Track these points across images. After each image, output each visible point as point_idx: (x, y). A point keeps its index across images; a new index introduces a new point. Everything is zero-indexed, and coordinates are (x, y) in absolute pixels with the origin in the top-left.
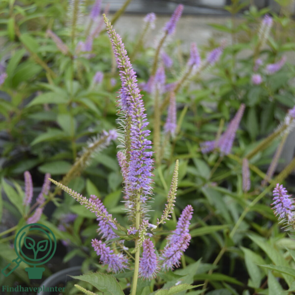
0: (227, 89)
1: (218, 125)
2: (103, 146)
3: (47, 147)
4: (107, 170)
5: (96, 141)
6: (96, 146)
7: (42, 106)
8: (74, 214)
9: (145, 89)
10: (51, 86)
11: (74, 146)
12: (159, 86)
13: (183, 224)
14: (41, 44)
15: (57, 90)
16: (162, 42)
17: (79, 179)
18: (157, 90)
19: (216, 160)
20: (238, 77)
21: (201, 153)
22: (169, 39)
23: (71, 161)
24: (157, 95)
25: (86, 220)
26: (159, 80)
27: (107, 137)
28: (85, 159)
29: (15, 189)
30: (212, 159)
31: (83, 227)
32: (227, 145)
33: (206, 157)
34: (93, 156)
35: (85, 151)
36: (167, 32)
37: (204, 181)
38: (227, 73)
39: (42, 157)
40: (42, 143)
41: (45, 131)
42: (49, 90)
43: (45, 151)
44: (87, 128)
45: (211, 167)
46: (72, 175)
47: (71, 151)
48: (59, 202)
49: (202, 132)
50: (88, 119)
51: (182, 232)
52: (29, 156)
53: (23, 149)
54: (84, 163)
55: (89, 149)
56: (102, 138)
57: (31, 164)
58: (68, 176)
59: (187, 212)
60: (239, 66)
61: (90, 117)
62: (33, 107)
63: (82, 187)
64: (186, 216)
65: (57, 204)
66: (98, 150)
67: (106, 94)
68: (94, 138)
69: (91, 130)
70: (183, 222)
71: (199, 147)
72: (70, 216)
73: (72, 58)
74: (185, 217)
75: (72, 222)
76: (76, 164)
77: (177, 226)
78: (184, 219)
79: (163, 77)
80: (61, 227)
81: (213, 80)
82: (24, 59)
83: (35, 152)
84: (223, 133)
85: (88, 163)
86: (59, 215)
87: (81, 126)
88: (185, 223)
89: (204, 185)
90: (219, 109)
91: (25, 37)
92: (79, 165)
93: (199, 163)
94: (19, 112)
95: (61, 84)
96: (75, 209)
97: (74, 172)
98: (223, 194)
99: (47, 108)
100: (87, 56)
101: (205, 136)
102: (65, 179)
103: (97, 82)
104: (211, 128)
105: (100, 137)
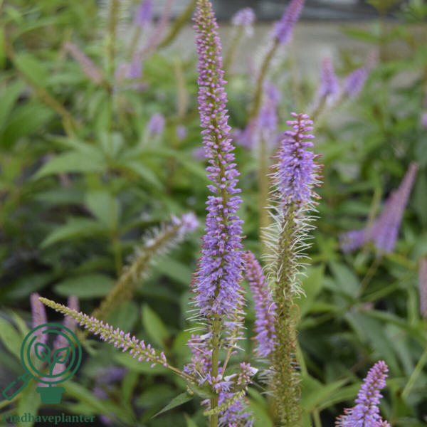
0: (376, 141)
1: (369, 203)
2: (172, 244)
3: (67, 250)
4: (177, 288)
5: (160, 235)
6: (159, 244)
7: (55, 177)
8: (120, 366)
9: (241, 142)
10: (71, 141)
11: (117, 247)
12: (266, 135)
13: (368, 396)
14: (51, 72)
15: (85, 148)
16: (269, 57)
17: (126, 305)
18: (263, 141)
19: (370, 263)
20: (394, 120)
21: (340, 252)
22: (281, 52)
23: (113, 275)
24: (263, 152)
25: (142, 376)
26: (267, 125)
27: (178, 227)
28: (140, 269)
29: (16, 328)
30: (360, 261)
31: (138, 391)
32: (387, 235)
33: (349, 258)
34: (153, 262)
35: (140, 253)
36: (278, 41)
37: (350, 301)
38: (377, 112)
39: (59, 268)
40: (59, 244)
41: (62, 222)
42: (70, 149)
43: (65, 258)
44: (138, 215)
45: (361, 277)
46: (116, 297)
47: (111, 256)
48: (94, 347)
49: (339, 216)
50: (138, 199)
51: (366, 412)
52: (37, 267)
53: (25, 256)
54: (139, 276)
55: (146, 249)
56: (170, 229)
57: (40, 280)
58: (109, 299)
59: (377, 373)
60: (395, 100)
61: (142, 194)
62: (42, 179)
63: (133, 319)
64: (375, 382)
65: (92, 351)
66: (163, 251)
67: (170, 152)
68: (155, 230)
69: (146, 217)
70: (370, 393)
71: (337, 240)
72: (113, 371)
73: (110, 90)
74: (373, 384)
75: (118, 382)
76: (124, 278)
77: (357, 401)
78: (372, 388)
79: (273, 119)
80: (98, 391)
81: (351, 126)
82: (22, 100)
83: (47, 260)
84: (378, 216)
85: (146, 276)
86: (94, 371)
87: (127, 212)
88: (373, 395)
89: (349, 309)
90: (364, 176)
91: (23, 61)
92: (130, 280)
93: (340, 271)
94: (16, 191)
95: (91, 139)
96: (122, 359)
97: (120, 292)
98: (383, 323)
99: (65, 182)
100: (136, 86)
101: (344, 223)
102: (104, 305)
103: (154, 133)
104: (355, 207)
105: (166, 228)
